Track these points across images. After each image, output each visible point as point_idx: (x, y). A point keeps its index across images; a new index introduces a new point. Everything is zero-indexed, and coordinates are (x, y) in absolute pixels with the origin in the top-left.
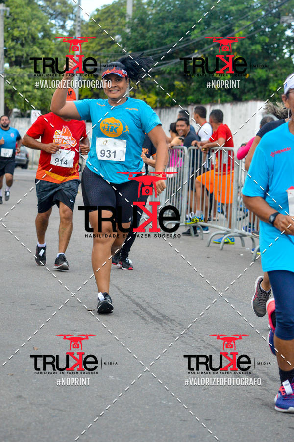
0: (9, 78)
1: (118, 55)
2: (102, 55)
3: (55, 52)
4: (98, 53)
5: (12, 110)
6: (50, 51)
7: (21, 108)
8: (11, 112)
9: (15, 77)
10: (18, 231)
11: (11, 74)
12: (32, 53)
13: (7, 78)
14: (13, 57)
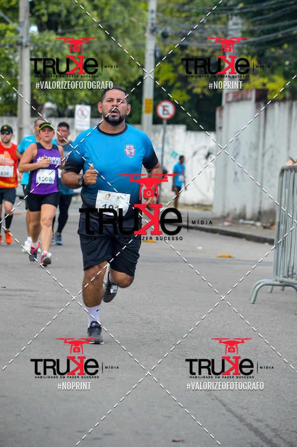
0: (38, 51)
1: (221, 10)
2: (194, 11)
3: (115, 6)
4: (187, 7)
5: (43, 105)
6: (106, 4)
7: (58, 101)
8: (42, 109)
9: (48, 49)
10: (55, 306)
11: (40, 44)
12: (76, 8)
13: (34, 50)
14: (43, 15)
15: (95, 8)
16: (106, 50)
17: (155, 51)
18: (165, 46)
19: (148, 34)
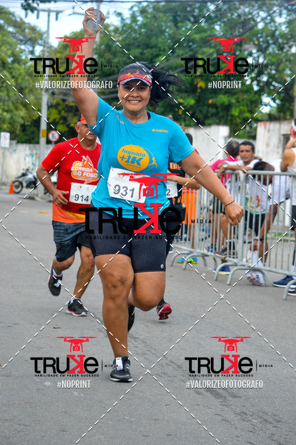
6: (19, 75)
15: (13, 77)
16: (19, 101)
17: (48, 102)
18: (54, 99)
19: (43, 93)
